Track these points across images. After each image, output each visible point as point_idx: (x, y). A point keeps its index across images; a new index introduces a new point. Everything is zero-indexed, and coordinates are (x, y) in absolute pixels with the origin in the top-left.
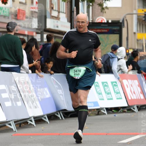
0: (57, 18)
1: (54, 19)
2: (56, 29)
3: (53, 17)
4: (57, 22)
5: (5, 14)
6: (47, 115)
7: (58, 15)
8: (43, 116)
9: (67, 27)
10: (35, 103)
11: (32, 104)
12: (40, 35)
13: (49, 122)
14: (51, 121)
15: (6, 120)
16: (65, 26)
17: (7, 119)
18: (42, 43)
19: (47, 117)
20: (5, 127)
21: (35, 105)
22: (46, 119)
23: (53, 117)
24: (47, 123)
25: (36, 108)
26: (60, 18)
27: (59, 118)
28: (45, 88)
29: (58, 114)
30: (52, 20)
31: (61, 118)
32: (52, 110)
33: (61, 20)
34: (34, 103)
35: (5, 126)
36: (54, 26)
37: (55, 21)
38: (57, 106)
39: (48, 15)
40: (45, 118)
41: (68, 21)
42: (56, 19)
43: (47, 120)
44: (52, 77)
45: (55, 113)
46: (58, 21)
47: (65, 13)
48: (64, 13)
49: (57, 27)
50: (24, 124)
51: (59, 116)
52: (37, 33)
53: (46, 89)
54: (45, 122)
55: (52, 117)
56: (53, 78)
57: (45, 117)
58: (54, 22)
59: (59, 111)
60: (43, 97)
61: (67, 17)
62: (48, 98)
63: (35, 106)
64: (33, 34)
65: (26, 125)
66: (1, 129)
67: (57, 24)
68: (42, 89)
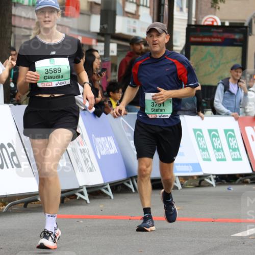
0: (135, 16)
1: (129, 17)
2: (133, 34)
3: (127, 14)
4: (135, 22)
6: (110, 184)
7: (137, 11)
8: (102, 186)
10: (90, 163)
11: (85, 164)
12: (103, 44)
13: (112, 197)
14: (117, 195)
18: (106, 58)
19: (111, 187)
20: (35, 202)
21: (90, 166)
22: (108, 191)
23: (120, 188)
24: (110, 197)
25: (91, 170)
26: (139, 16)
27: (131, 190)
29: (129, 183)
30: (126, 19)
31: (133, 191)
32: (119, 175)
33: (141, 18)
34: (88, 161)
35: (37, 200)
36: (129, 30)
37: (132, 20)
38: (128, 169)
39: (119, 10)
40: (107, 189)
41: (153, 21)
42: (133, 18)
43: (110, 193)
45: (124, 181)
46: (136, 21)
47: (149, 7)
48: (146, 6)
49: (134, 31)
50: (69, 199)
51: (131, 186)
52: (98, 41)
53: (111, 139)
54: (105, 195)
55: (119, 188)
56: (124, 120)
57: (106, 187)
58: (129, 22)
59: (132, 178)
60: (104, 153)
61: (152, 14)
62: (113, 154)
63: (90, 169)
64: (91, 41)
65: (74, 200)
66: (29, 205)
67: (134, 26)
68: (103, 139)
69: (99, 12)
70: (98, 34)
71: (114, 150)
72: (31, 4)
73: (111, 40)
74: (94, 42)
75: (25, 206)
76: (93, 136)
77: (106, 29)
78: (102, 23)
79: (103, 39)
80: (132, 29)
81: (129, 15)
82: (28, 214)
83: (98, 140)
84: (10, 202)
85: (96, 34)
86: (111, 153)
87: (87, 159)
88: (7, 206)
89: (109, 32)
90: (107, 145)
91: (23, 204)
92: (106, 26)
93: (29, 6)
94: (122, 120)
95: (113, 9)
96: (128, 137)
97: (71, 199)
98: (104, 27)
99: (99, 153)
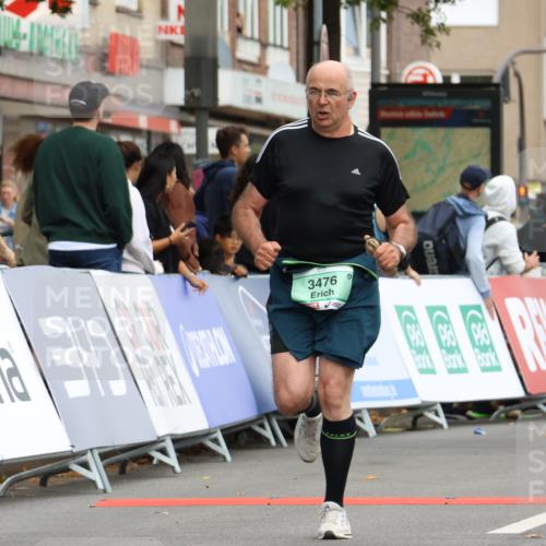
0: (259, 68)
1: (245, 70)
2: (255, 107)
3: (241, 64)
4: (258, 81)
5: (64, 54)
6: (222, 431)
7: (262, 57)
8: (207, 434)
9: (293, 100)
10: (177, 387)
11: (168, 388)
12: (192, 131)
13: (229, 458)
14: (239, 452)
15: (70, 448)
16: (285, 99)
17: (73, 446)
18: (200, 161)
19: (225, 437)
20: (64, 474)
21: (179, 393)
22: (219, 444)
23: (244, 438)
24: (224, 458)
25: (180, 401)
26: (267, 68)
27: (268, 440)
28: (214, 331)
29: (262, 426)
30: (240, 75)
31: (273, 442)
32: (240, 411)
33: (272, 73)
34: (173, 383)
35: (67, 470)
36: (247, 99)
37: (251, 77)
39: (223, 56)
40: (216, 441)
41: (298, 80)
42: (254, 72)
43: (223, 449)
44: (241, 288)
45: (252, 422)
46: (262, 78)
47: (288, 49)
48: (281, 47)
49: (259, 100)
50: (135, 465)
51: (268, 433)
52: (183, 124)
53: (219, 333)
54: (214, 455)
55: (242, 438)
56: (245, 291)
57: (214, 436)
58: (246, 82)
59: (268, 416)
60: (206, 363)
61: (295, 62)
62: (226, 366)
63: (179, 398)
64: (168, 126)
65: (146, 466)
66: (52, 481)
67: (258, 89)
68: (202, 334)
69: (182, 62)
70: (182, 109)
71: (227, 357)
72: (35, 50)
73: (211, 122)
74: (173, 126)
75: (43, 483)
76: (181, 327)
77: (199, 98)
78: (188, 85)
79: (192, 119)
80: (254, 96)
81: (246, 67)
82: (50, 500)
83: (192, 336)
84: (9, 476)
85: (178, 110)
86: (222, 363)
87: (171, 378)
88: (4, 484)
89: (204, 104)
90: (212, 347)
91: (38, 479)
92: (197, 92)
93: (31, 54)
94: (242, 292)
95: (210, 55)
96: (257, 327)
97: (140, 464)
98: (192, 95)
99: (194, 363)
